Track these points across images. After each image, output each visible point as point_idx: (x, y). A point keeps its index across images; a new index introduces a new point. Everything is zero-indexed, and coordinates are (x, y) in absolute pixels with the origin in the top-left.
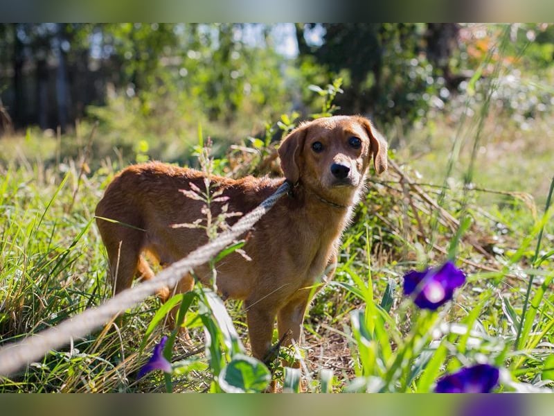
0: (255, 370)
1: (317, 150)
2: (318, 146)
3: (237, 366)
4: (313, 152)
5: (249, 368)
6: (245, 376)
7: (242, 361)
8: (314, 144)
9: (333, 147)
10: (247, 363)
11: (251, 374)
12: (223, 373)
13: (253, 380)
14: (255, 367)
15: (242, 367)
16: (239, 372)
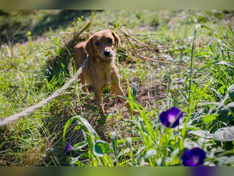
0: (105, 145)
1: (98, 45)
2: (97, 44)
3: (98, 145)
4: (96, 46)
5: (103, 145)
6: (102, 148)
7: (100, 142)
8: (96, 43)
9: (103, 44)
10: (102, 143)
11: (104, 147)
12: (94, 149)
13: (105, 150)
14: (105, 144)
15: (100, 145)
16: (100, 147)
